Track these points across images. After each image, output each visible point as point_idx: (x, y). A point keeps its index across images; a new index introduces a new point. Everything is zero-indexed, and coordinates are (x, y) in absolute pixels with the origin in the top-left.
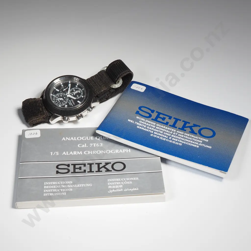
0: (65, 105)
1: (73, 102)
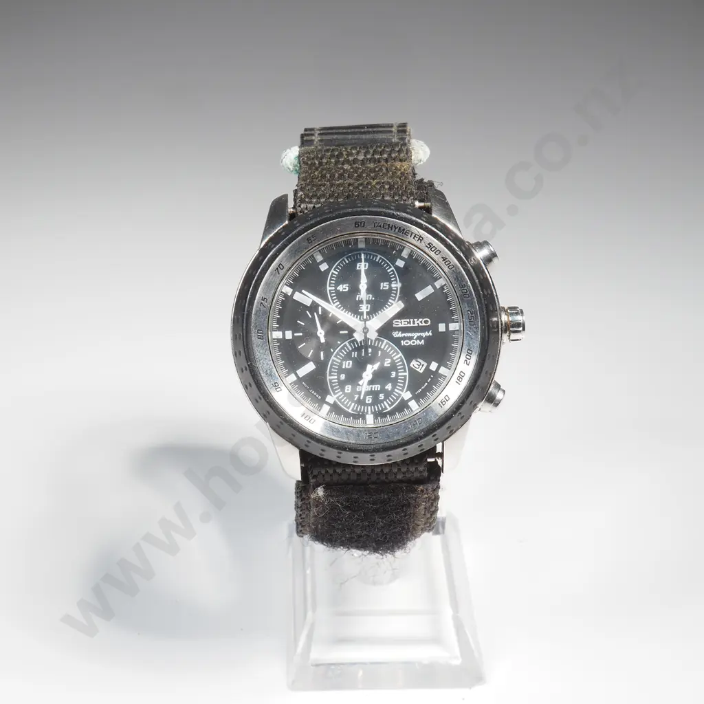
0: (410, 369)
1: (410, 323)
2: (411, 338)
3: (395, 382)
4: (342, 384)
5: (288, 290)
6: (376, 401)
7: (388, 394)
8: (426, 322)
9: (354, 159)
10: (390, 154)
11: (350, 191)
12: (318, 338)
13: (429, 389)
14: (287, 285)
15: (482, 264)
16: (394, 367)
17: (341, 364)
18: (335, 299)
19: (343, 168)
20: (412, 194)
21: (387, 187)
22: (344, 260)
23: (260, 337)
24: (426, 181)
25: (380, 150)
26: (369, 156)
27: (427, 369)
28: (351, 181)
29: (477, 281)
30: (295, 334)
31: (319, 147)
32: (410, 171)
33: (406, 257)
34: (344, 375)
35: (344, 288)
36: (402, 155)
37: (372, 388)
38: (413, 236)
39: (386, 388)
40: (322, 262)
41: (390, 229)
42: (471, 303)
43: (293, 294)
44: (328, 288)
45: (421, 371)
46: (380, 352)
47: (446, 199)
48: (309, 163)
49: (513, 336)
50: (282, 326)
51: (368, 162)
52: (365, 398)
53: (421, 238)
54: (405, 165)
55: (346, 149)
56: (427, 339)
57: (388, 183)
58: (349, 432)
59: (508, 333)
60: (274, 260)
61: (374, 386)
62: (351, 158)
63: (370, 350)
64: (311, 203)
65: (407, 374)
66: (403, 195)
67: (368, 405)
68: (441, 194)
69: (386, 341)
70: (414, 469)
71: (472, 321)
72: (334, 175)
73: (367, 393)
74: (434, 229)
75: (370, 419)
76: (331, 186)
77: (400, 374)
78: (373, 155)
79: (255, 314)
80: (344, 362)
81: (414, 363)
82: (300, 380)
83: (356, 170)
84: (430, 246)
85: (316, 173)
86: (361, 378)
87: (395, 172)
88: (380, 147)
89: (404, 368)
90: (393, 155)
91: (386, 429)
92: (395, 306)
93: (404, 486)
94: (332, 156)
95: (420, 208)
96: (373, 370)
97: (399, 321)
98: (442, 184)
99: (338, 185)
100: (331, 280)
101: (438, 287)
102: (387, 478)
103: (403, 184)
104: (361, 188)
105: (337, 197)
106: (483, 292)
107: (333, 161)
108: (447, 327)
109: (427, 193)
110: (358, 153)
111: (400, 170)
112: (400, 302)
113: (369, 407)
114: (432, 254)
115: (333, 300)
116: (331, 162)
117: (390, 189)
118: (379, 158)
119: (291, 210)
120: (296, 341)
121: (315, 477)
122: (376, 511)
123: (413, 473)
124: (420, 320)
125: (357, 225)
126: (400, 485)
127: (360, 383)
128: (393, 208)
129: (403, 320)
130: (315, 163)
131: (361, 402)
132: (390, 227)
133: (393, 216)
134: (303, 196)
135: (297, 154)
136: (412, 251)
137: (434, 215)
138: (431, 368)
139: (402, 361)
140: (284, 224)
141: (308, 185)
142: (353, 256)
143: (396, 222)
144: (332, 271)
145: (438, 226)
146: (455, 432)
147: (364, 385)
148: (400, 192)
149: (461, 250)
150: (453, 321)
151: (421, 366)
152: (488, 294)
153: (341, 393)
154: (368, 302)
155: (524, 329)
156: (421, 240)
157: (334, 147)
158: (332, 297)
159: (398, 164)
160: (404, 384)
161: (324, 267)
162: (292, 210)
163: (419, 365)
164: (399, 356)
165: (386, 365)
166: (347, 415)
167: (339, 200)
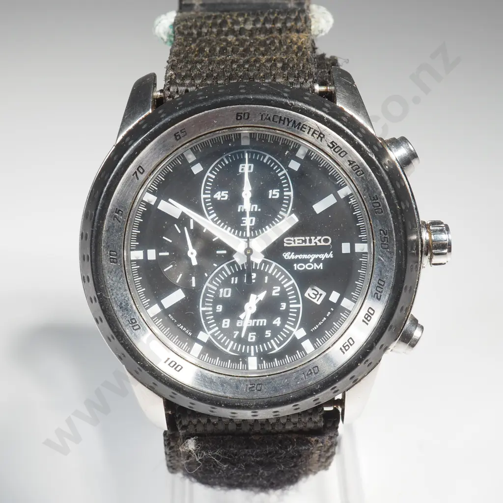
0: (304, 298)
1: (305, 241)
2: (306, 261)
3: (285, 315)
4: (218, 318)
5: (151, 198)
6: (261, 339)
7: (276, 331)
8: (326, 241)
9: (241, 28)
10: (285, 23)
11: (233, 70)
12: (189, 259)
13: (328, 326)
14: (150, 193)
15: (399, 168)
16: (284, 297)
17: (217, 292)
18: (211, 210)
19: (226, 40)
20: (310, 75)
21: (279, 65)
22: (222, 160)
23: (112, 261)
24: (328, 56)
25: (272, 17)
26: (259, 26)
27: (326, 300)
28: (235, 57)
29: (393, 192)
30: (161, 254)
31: (200, 14)
32: (309, 44)
33: (302, 158)
34: (221, 306)
35: (222, 195)
36: (299, 24)
37: (256, 323)
38: (311, 133)
39: (274, 322)
40: (194, 163)
41: (282, 122)
42: (384, 220)
43: (157, 203)
44: (203, 196)
45: (319, 303)
46: (266, 278)
47: (354, 82)
48: (186, 32)
49: (436, 260)
50: (143, 243)
51: (258, 33)
52: (247, 335)
53: (321, 136)
54: (303, 37)
55: (231, 16)
56: (326, 262)
57: (282, 60)
58: (226, 382)
59: (429, 255)
60: (132, 162)
61: (258, 321)
62: (236, 28)
63: (254, 276)
64: (183, 85)
65: (300, 306)
66: (299, 77)
67: (250, 344)
68: (347, 75)
69: (274, 264)
70: (307, 419)
71: (385, 243)
72: (215, 50)
73: (250, 329)
74: (338, 123)
75: (253, 362)
76: (210, 63)
77: (291, 306)
78: (264, 24)
79: (107, 231)
80: (221, 290)
81: (310, 293)
82: (165, 312)
83: (242, 43)
84: (333, 145)
85: (193, 46)
86: (242, 310)
87: (291, 46)
88: (273, 13)
89: (297, 299)
90: (289, 25)
91: (273, 379)
92: (288, 221)
93: (294, 437)
94: (214, 25)
95: (321, 94)
96: (258, 300)
97: (292, 239)
98: (347, 61)
99: (219, 63)
100: (206, 185)
101: (342, 197)
102: (272, 429)
103: (300, 62)
104: (247, 66)
105: (217, 78)
106: (400, 206)
107: (215, 30)
108: (352, 248)
109: (329, 73)
110: (245, 21)
111: (296, 44)
112: (293, 215)
113: (252, 347)
114: (336, 156)
115: (208, 211)
116: (212, 33)
117: (283, 68)
118: (271, 29)
119: (157, 94)
120: (160, 262)
121: (184, 427)
122: (260, 463)
123: (306, 423)
124: (319, 238)
125: (239, 116)
126: (289, 436)
127: (242, 316)
128: (286, 95)
129: (296, 238)
130: (192, 34)
131: (241, 341)
132: (282, 120)
133: (286, 106)
134: (173, 77)
135: (173, 20)
136: (309, 151)
137: (339, 104)
138: (330, 299)
139: (294, 289)
140: (147, 114)
141: (181, 61)
142: (235, 154)
143: (290, 114)
144: (208, 174)
145: (345, 119)
146: (360, 380)
147: (246, 319)
148: (297, 72)
149: (374, 151)
150: (360, 241)
151: (318, 296)
152: (406, 207)
153: (217, 328)
154: (252, 214)
155: (450, 251)
156: (322, 138)
157: (218, 13)
158: (207, 207)
159: (294, 36)
160: (297, 318)
161: (197, 169)
162: (159, 94)
163: (316, 295)
164: (290, 283)
165: (274, 294)
166: (224, 357)
167: (219, 82)
